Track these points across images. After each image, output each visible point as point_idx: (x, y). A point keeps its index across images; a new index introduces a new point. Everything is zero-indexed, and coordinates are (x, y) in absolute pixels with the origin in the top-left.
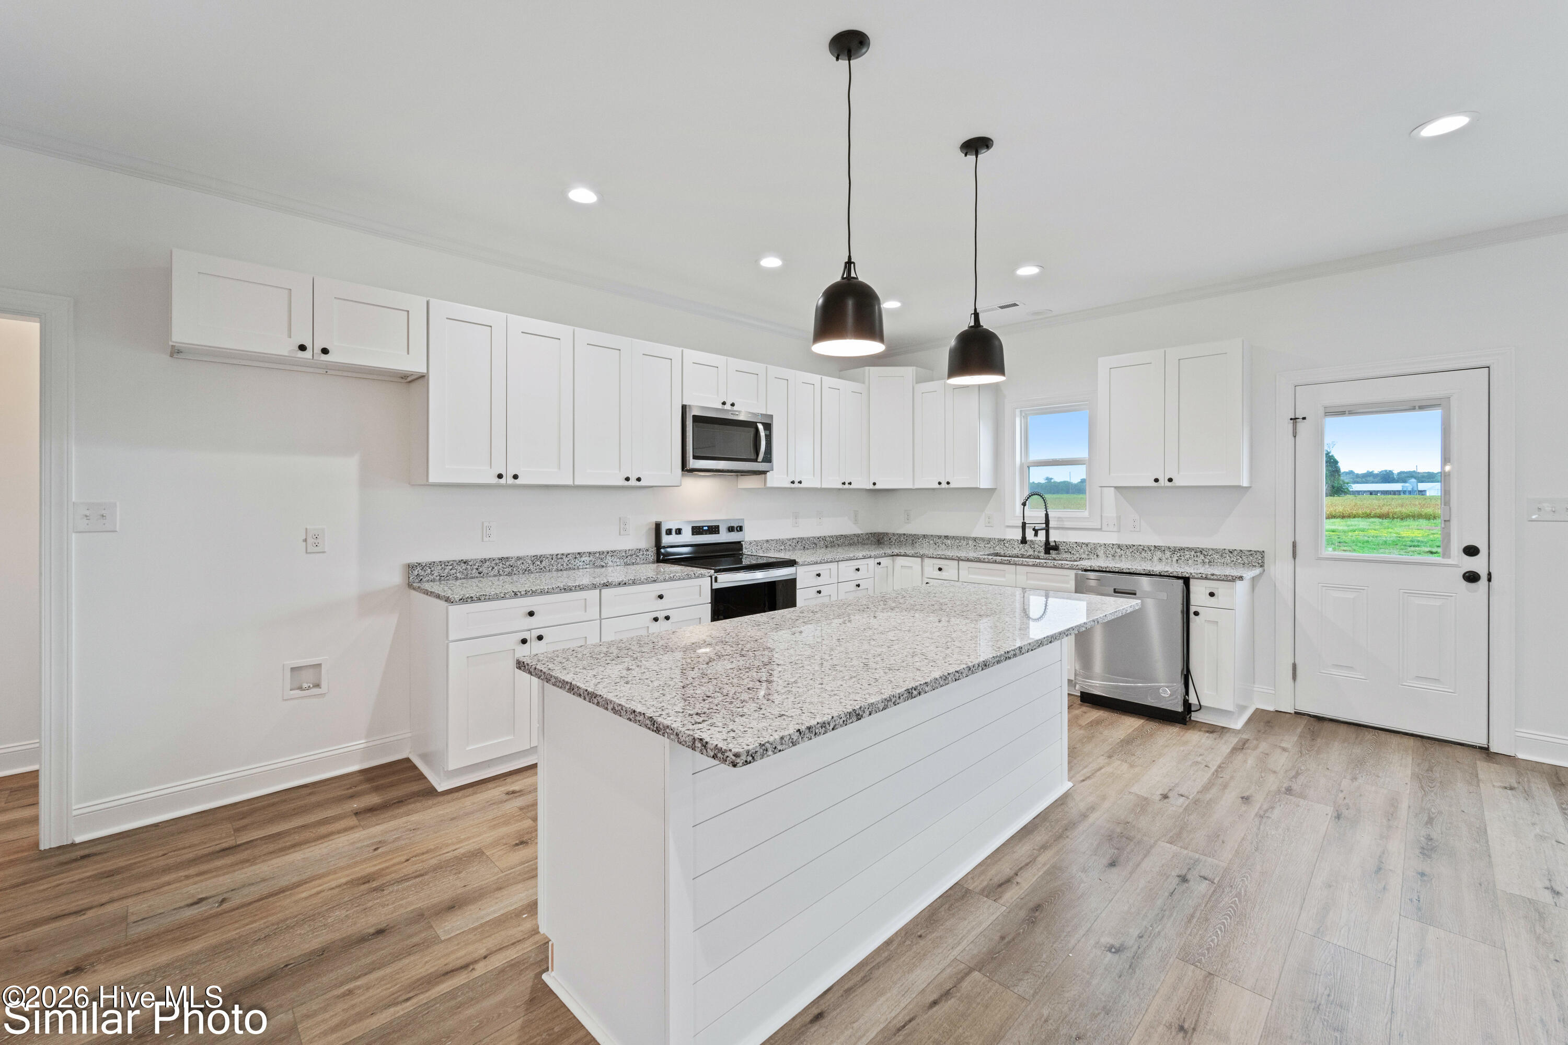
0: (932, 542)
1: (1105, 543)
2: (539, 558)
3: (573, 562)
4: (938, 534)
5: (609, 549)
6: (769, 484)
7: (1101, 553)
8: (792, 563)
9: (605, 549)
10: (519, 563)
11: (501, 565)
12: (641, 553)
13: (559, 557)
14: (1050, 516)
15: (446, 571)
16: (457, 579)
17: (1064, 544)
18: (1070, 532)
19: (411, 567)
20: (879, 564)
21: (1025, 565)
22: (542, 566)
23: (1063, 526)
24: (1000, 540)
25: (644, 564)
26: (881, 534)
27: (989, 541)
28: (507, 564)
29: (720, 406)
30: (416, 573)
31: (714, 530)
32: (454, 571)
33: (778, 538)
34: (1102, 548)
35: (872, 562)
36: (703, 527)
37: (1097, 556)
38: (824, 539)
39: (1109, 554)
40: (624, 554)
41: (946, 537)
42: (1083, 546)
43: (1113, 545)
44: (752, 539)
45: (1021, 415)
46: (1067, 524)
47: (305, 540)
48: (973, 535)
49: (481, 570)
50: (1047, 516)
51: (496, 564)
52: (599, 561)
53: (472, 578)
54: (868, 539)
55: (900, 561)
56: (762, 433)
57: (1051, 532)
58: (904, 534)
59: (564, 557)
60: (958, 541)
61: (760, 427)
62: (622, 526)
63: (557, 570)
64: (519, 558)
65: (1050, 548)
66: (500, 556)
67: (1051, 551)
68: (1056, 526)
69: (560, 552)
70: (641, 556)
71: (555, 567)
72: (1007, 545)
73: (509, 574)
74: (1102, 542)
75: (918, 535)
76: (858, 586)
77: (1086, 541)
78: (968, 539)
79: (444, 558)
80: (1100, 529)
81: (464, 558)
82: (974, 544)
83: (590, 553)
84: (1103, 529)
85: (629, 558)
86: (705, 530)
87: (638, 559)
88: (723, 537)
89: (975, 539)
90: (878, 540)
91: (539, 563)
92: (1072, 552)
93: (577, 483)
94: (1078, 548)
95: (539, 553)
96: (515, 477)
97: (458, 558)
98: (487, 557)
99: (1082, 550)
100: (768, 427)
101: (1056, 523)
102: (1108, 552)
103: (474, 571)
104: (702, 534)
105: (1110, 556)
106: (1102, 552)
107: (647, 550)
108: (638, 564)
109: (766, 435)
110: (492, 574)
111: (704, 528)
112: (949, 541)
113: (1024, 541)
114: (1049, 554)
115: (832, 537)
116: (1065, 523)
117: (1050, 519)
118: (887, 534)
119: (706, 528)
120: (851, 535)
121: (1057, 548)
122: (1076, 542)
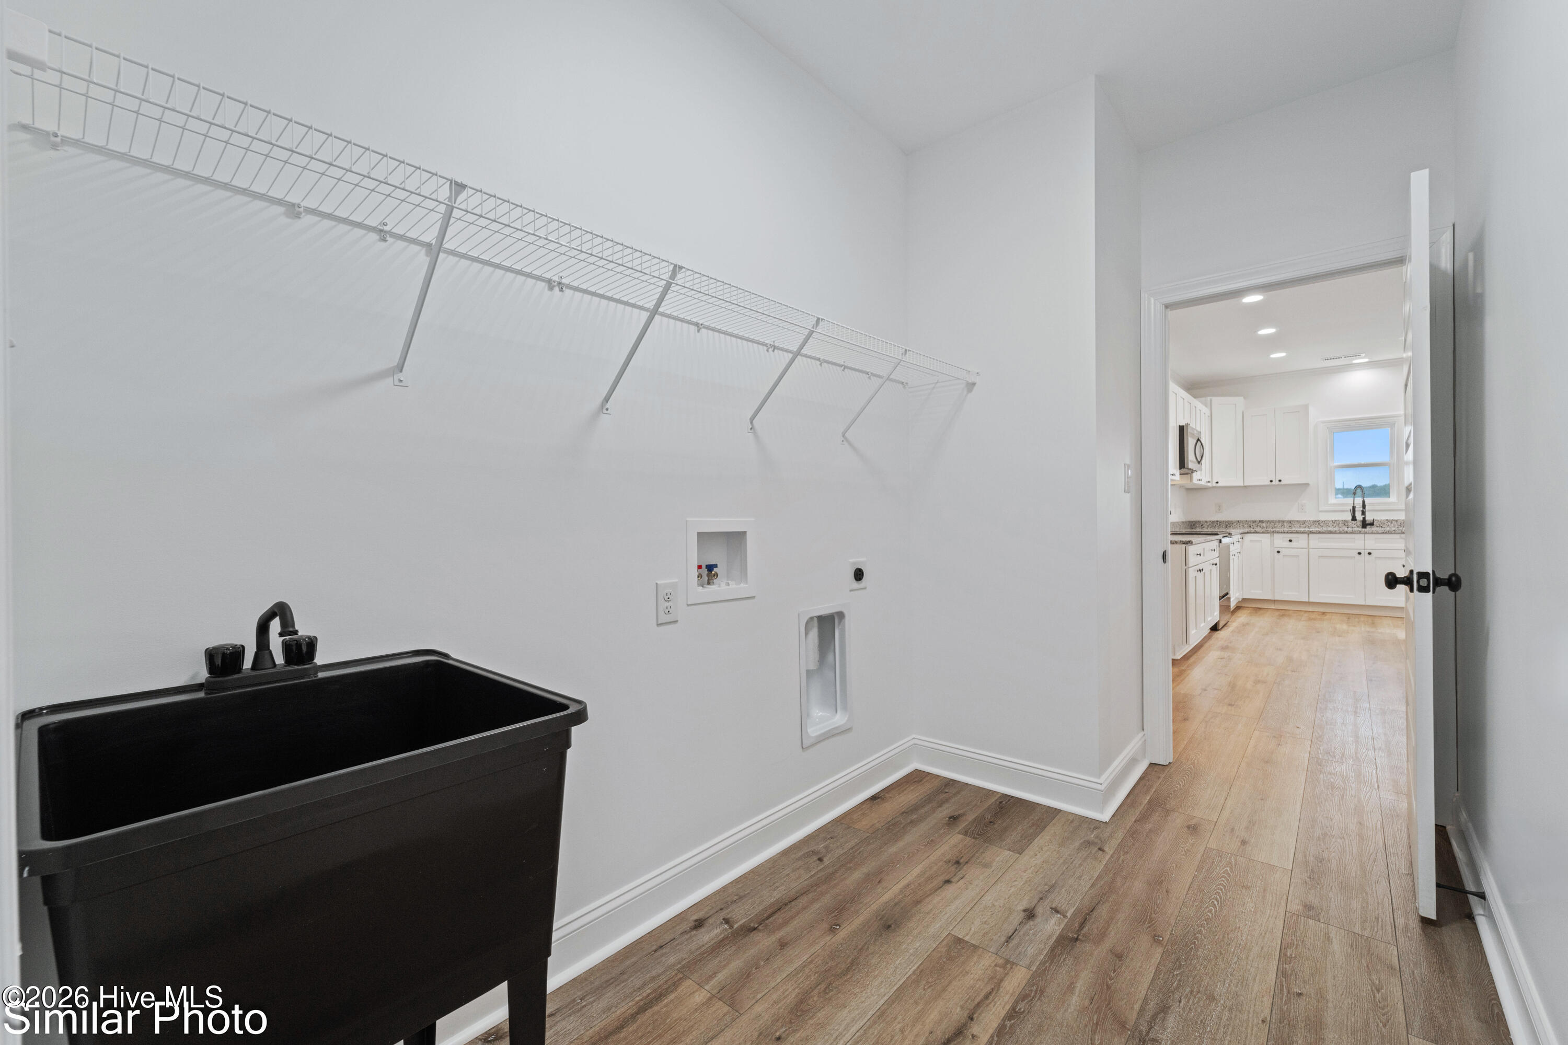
4: (1253, 520)
14: (1366, 502)
17: (1377, 522)
18: (1380, 513)
23: (1372, 511)
24: (1314, 522)
26: (1192, 522)
27: (1304, 522)
41: (1261, 521)
42: (1393, 522)
46: (1377, 507)
48: (1287, 518)
50: (1364, 502)
55: (1250, 537)
58: (1217, 521)
65: (1365, 524)
67: (1367, 526)
72: (1322, 524)
75: (1232, 521)
77: (1396, 519)
78: (1283, 522)
82: (1290, 525)
89: (1290, 522)
92: (1384, 526)
94: (1390, 523)
99: (1392, 525)
101: (1370, 509)
114: (1366, 528)
116: (1375, 507)
117: (1366, 504)
118: (1199, 522)
121: (1372, 524)
122: (1387, 520)
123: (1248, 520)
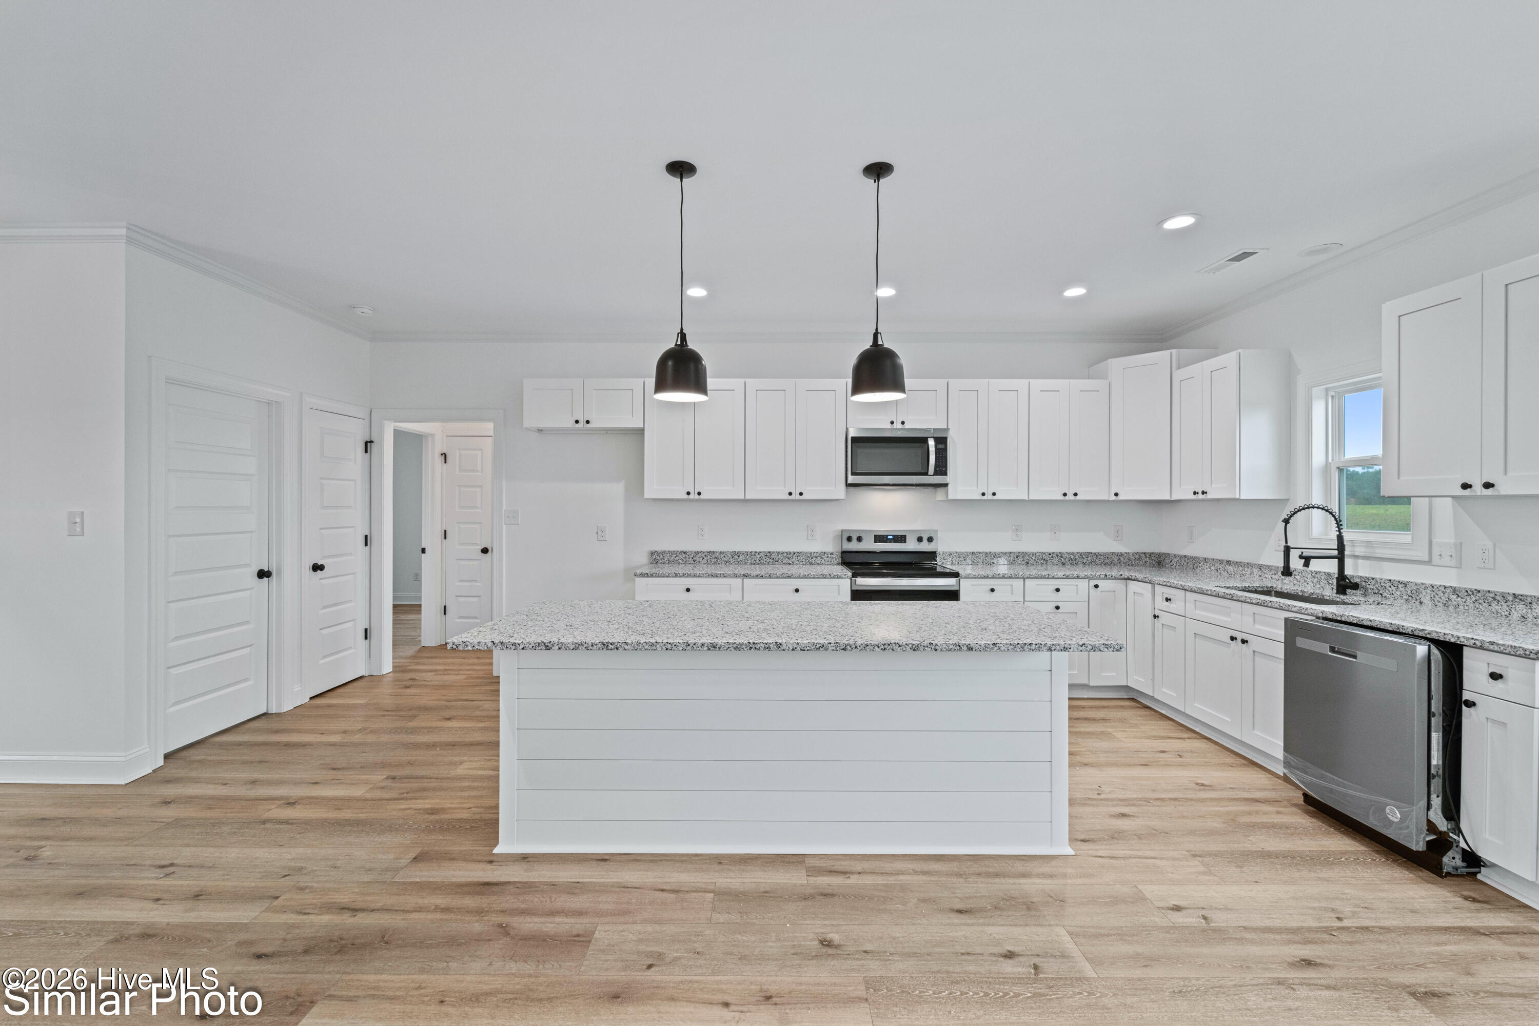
0: (1213, 568)
1: (1433, 583)
2: (738, 554)
3: (764, 558)
5: (796, 551)
6: (950, 497)
7: (1426, 600)
8: (956, 575)
9: (792, 550)
10: (722, 556)
11: (709, 557)
12: (826, 555)
13: (753, 554)
15: (673, 558)
16: (679, 563)
17: (1373, 582)
18: (1386, 565)
19: (652, 553)
20: (1096, 586)
21: (1248, 603)
22: (739, 560)
23: (1374, 555)
25: (828, 565)
26: (1162, 554)
28: (713, 556)
29: (889, 426)
30: (654, 557)
31: (901, 539)
32: (677, 558)
33: (988, 551)
34: (1428, 591)
35: (1083, 584)
36: (887, 536)
37: (1421, 603)
38: (1060, 555)
39: (1439, 602)
40: (809, 555)
41: (1229, 562)
42: (1400, 586)
43: (1445, 588)
44: (947, 549)
45: (1327, 395)
46: (1380, 552)
47: (597, 533)
48: (1260, 563)
49: (695, 559)
50: (1340, 538)
51: (706, 556)
52: (786, 559)
53: (689, 564)
54: (1139, 559)
55: (1133, 586)
56: (932, 449)
57: (1348, 562)
58: (1185, 556)
59: (757, 554)
60: (1241, 569)
61: (931, 443)
62: (810, 533)
63: (751, 564)
64: (722, 553)
65: (1347, 585)
66: (708, 550)
67: (1348, 591)
68: (1362, 554)
69: (754, 550)
70: (825, 558)
71: (749, 562)
72: (1298, 577)
73: (715, 563)
74: (1428, 582)
75: (1199, 558)
76: (1057, 608)
77: (1404, 579)
79: (672, 549)
80: (1429, 562)
81: (684, 550)
82: (1260, 573)
83: (778, 553)
84: (1434, 562)
85: (814, 559)
86: (890, 539)
87: (823, 561)
88: (911, 545)
89: (1260, 567)
90: (1159, 561)
91: (737, 557)
92: (1385, 594)
93: (747, 498)
94: (1393, 588)
95: (737, 550)
96: (699, 494)
97: (680, 550)
98: (699, 550)
99: (1398, 593)
100: (942, 442)
101: (1363, 549)
102: (1437, 598)
103: (691, 559)
104: (885, 542)
105: (1439, 604)
106: (1428, 598)
107: (832, 554)
108: (822, 564)
109: (937, 449)
110: (703, 562)
111: (889, 537)
112: (1231, 568)
113: (1287, 571)
114: (1345, 593)
115: (1073, 553)
116: (1377, 551)
117: (1345, 543)
118: (1168, 554)
119: (891, 537)
120: (1106, 553)
121: (1355, 586)
122: (1390, 580)
123: (1215, 558)
